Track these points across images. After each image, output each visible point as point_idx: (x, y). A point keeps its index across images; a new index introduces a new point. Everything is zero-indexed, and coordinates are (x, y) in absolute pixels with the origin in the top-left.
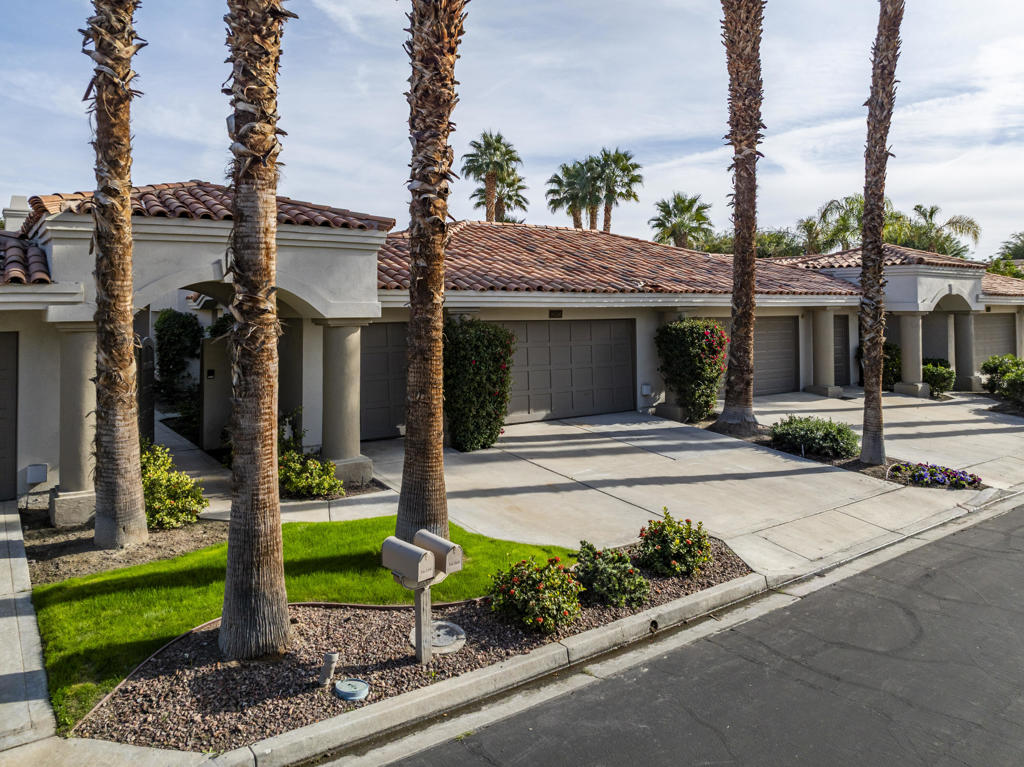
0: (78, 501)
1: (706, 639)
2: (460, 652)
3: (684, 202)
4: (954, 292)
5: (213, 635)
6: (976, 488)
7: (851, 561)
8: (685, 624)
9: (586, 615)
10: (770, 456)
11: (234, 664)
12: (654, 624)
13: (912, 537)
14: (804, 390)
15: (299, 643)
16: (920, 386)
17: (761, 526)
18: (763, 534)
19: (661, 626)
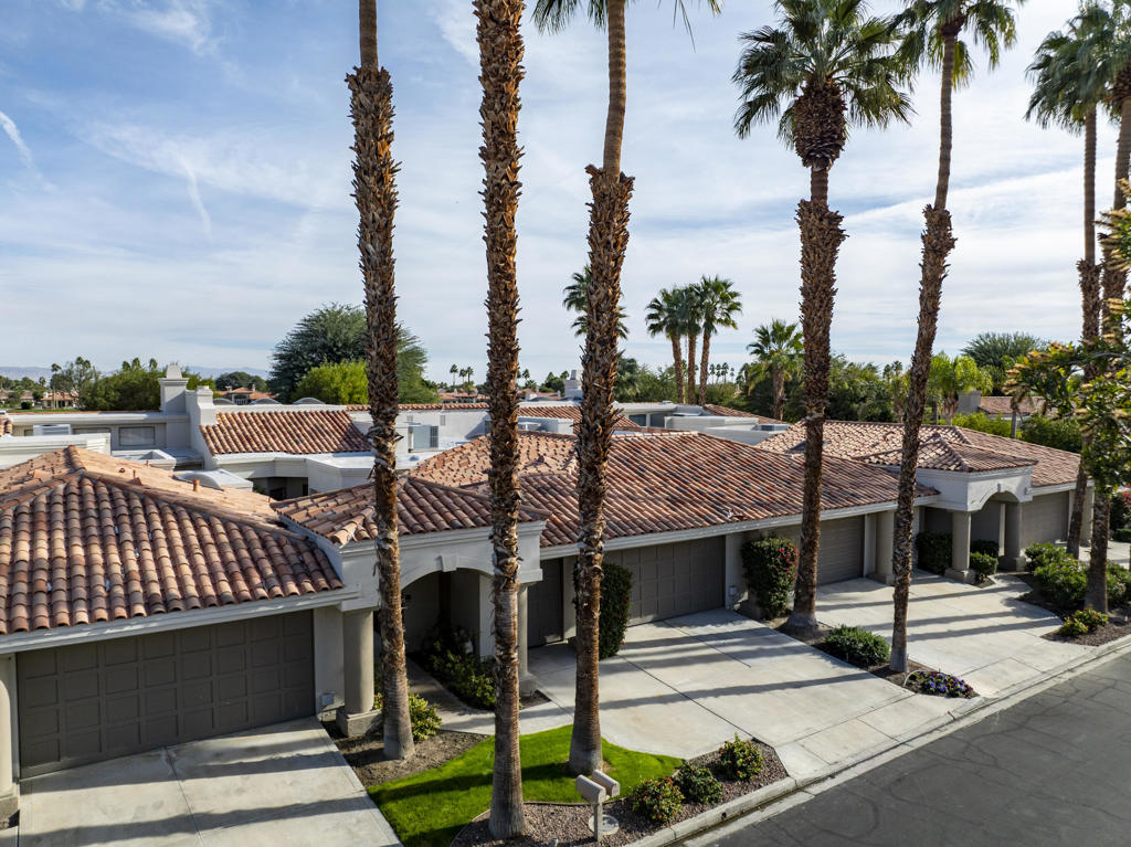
0: (360, 721)
1: (753, 825)
2: (616, 834)
3: (782, 329)
4: (1002, 490)
5: (484, 823)
6: (967, 697)
7: (854, 765)
8: (743, 814)
9: (684, 809)
10: (823, 661)
11: (501, 842)
12: (724, 814)
13: (904, 743)
14: (867, 576)
15: (531, 829)
16: (966, 573)
17: (801, 735)
18: (801, 742)
19: (728, 816)
